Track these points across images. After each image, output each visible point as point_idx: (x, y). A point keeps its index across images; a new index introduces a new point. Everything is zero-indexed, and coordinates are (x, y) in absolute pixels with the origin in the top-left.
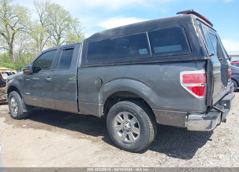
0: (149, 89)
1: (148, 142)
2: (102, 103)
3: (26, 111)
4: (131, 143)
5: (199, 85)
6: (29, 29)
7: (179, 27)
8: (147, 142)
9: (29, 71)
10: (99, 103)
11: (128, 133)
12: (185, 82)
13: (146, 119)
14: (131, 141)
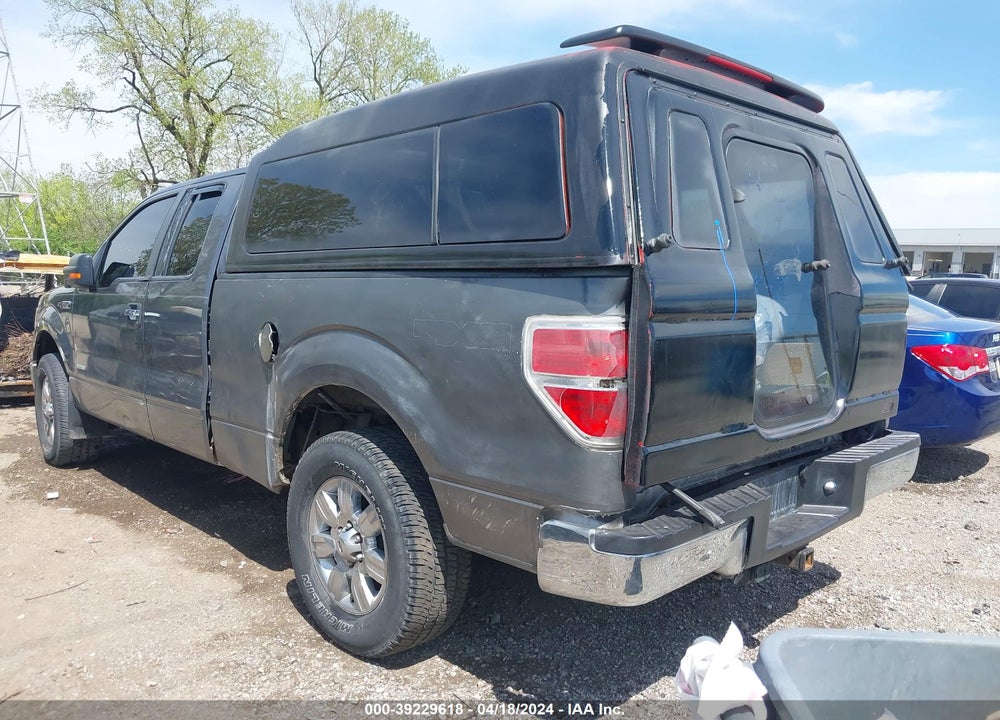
0: (421, 384)
1: (407, 622)
2: (275, 429)
3: (83, 436)
4: (358, 617)
5: (590, 383)
6: (269, 110)
7: (546, 110)
8: (404, 623)
9: (79, 276)
10: (267, 432)
11: (350, 572)
12: (538, 366)
13: (405, 519)
14: (358, 609)
